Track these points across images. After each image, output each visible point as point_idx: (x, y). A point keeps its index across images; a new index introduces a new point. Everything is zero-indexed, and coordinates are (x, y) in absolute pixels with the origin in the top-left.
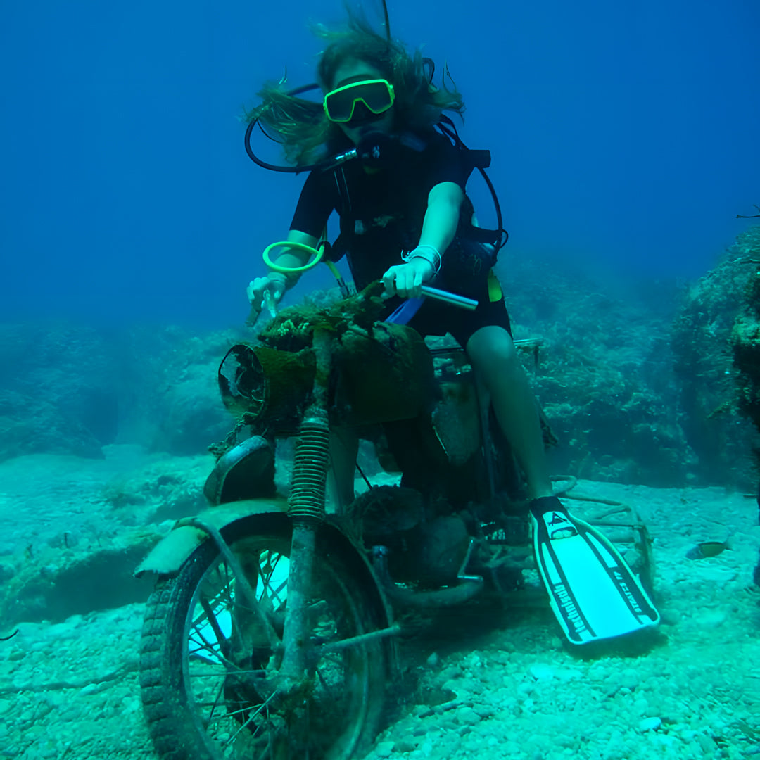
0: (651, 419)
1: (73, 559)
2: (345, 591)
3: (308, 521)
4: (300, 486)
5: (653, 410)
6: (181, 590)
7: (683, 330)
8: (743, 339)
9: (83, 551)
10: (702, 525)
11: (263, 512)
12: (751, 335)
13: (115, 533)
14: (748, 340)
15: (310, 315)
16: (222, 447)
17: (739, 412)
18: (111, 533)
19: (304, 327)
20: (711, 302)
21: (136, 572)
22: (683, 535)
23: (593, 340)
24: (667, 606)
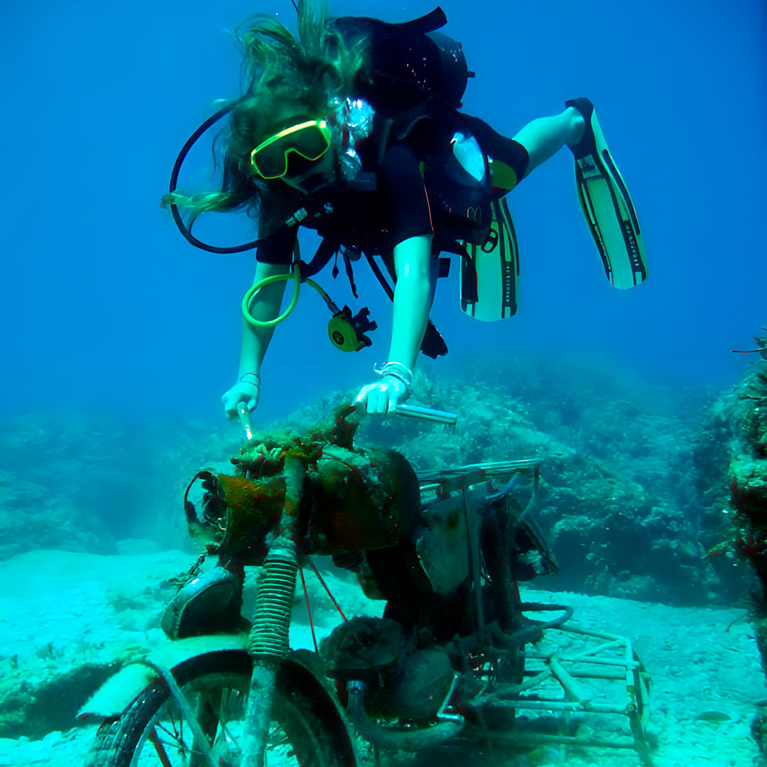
0: (672, 535)
1: (55, 672)
2: (311, 732)
3: (269, 660)
4: (263, 622)
5: (674, 526)
6: (125, 735)
7: (705, 445)
8: (739, 478)
9: (67, 663)
10: (717, 653)
11: (221, 649)
12: (748, 474)
13: (102, 645)
14: (744, 479)
15: (283, 440)
16: (183, 577)
17: (736, 554)
18: (98, 645)
19: (276, 453)
20: (735, 419)
21: (80, 713)
22: (696, 663)
23: (618, 449)
24: (661, 754)
